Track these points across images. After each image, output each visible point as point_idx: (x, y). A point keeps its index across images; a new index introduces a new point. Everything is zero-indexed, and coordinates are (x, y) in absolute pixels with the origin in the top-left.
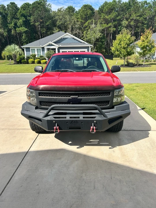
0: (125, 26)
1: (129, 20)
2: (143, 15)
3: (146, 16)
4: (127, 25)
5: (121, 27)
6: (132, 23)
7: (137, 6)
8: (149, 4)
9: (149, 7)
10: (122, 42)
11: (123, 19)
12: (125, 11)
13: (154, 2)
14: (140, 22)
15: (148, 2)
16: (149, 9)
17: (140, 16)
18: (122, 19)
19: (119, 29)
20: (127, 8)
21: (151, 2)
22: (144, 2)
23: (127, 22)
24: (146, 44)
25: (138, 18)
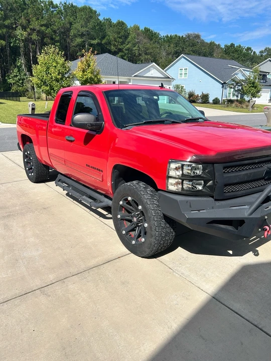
0: (22, 40)
1: (28, 30)
2: (51, 26)
3: (55, 27)
4: (26, 38)
5: (16, 40)
6: (34, 37)
7: (38, 8)
8: (57, 7)
9: (58, 13)
10: (52, 70)
11: (17, 27)
12: (17, 12)
13: (65, 6)
14: (48, 37)
15: (54, 3)
16: (58, 16)
17: (47, 26)
18: (14, 26)
19: (11, 43)
20: (20, 6)
21: (61, 5)
22: (48, 2)
23: (25, 33)
24: (89, 75)
25: (43, 28)
